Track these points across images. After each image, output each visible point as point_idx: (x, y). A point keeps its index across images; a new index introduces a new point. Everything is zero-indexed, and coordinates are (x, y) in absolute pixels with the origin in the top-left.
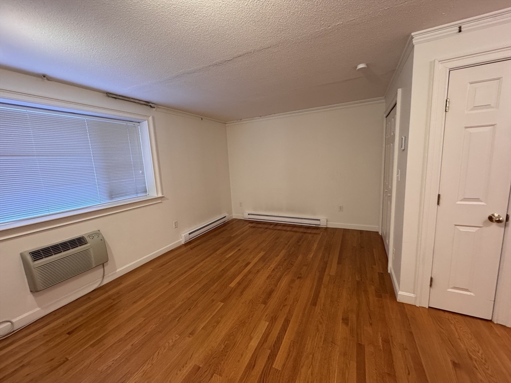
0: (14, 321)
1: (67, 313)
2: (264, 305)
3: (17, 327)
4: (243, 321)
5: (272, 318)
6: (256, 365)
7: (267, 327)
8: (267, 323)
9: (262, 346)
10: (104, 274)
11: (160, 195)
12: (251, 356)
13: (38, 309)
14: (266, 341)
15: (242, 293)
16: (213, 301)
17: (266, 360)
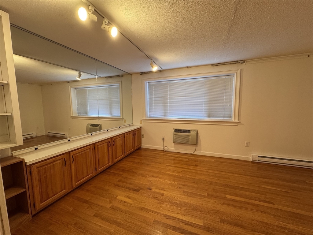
0: (169, 148)
1: (178, 155)
2: (220, 221)
3: (169, 150)
4: (197, 209)
5: (208, 228)
6: (168, 219)
7: (199, 225)
8: (202, 224)
9: (182, 222)
10: (196, 149)
11: (236, 121)
12: (173, 216)
13: (174, 149)
14: (185, 224)
15: (224, 204)
16: (206, 190)
17: (172, 225)
